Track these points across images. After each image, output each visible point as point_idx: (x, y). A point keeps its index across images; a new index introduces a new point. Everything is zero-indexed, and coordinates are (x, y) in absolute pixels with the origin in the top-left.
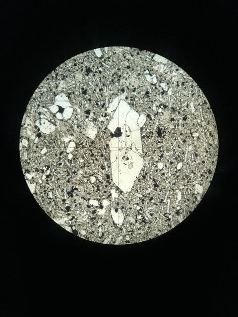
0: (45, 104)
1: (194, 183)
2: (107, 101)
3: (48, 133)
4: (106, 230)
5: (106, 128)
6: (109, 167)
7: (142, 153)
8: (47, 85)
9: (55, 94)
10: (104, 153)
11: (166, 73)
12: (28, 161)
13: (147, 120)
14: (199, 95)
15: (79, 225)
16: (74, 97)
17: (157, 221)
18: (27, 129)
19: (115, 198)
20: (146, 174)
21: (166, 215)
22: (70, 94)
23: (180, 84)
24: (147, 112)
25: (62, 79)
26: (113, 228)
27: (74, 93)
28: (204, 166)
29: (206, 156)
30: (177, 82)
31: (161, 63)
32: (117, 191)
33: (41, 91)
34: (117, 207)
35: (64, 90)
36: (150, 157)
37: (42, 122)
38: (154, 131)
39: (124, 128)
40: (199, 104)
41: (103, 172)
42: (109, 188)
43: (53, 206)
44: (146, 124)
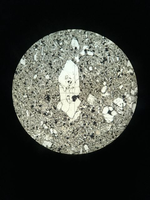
0: (120, 116)
1: (26, 65)
2: (81, 118)
3: (118, 98)
4: (83, 36)
5: (82, 101)
6: (80, 77)
7: (59, 85)
8: (118, 128)
9: (113, 122)
10: (83, 85)
11: (44, 134)
12: (131, 81)
13: (56, 106)
14: (23, 121)
15: (100, 39)
16: (101, 120)
17: (50, 41)
18: (131, 101)
19: (77, 56)
20: (57, 72)
21: (44, 45)
22: (104, 122)
23: (35, 128)
24: (56, 111)
25: (109, 131)
26: (78, 37)
27: (102, 123)
28: (20, 76)
29: (19, 83)
30: (37, 129)
31: (47, 141)
32: (75, 61)
33: (122, 124)
34: (75, 50)
35: (107, 125)
36: (54, 83)
37: (122, 105)
38: (52, 99)
39: (70, 101)
40: (23, 115)
41: (84, 74)
42: (80, 63)
43: (116, 51)
44: (57, 103)
